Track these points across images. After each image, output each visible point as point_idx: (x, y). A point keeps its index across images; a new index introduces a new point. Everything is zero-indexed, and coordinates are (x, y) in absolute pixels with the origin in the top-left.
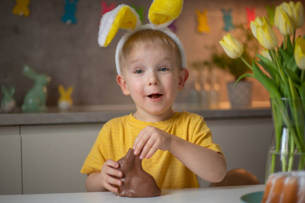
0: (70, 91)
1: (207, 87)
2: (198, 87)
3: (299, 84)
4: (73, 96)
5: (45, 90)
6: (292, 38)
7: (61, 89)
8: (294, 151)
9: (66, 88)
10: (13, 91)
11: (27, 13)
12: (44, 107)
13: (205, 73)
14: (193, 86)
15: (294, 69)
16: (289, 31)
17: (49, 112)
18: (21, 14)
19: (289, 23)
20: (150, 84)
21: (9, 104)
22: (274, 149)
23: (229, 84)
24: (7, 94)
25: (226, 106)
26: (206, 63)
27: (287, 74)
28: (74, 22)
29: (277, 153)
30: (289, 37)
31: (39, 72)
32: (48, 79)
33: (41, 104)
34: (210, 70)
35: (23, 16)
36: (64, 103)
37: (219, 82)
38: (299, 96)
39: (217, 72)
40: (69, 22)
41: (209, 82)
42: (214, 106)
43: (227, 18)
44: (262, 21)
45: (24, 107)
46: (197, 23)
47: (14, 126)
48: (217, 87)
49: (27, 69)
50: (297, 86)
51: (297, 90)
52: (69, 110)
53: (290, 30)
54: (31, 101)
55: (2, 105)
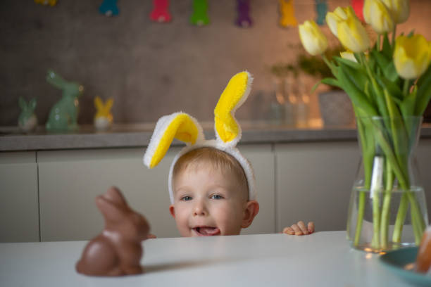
0: (110, 104)
1: (293, 99)
2: (280, 98)
3: (401, 98)
4: (112, 111)
5: (76, 102)
6: (390, 37)
8: (392, 187)
9: (104, 100)
10: (34, 104)
11: (53, 2)
12: (74, 126)
13: (290, 80)
14: (274, 96)
15: (393, 79)
16: (386, 28)
17: (82, 132)
18: (46, 2)
19: (386, 17)
20: (196, 214)
21: (28, 121)
22: (363, 185)
23: (321, 95)
24: (25, 109)
25: (317, 124)
26: (290, 68)
27: (383, 85)
28: (116, 13)
29: (366, 190)
30: (386, 35)
31: (69, 79)
32: (81, 89)
33: (70, 122)
34: (296, 76)
35: (48, 5)
36: (102, 120)
37: (308, 92)
38: (401, 113)
39: (305, 79)
40: (109, 13)
41: (296, 92)
42: (301, 125)
43: (320, 8)
44: (346, 13)
45: (48, 126)
47: (28, 151)
48: (306, 99)
49: (52, 75)
50: (398, 101)
51: (398, 107)
52: (108, 129)
53: (389, 25)
54: (57, 117)
55: (20, 123)
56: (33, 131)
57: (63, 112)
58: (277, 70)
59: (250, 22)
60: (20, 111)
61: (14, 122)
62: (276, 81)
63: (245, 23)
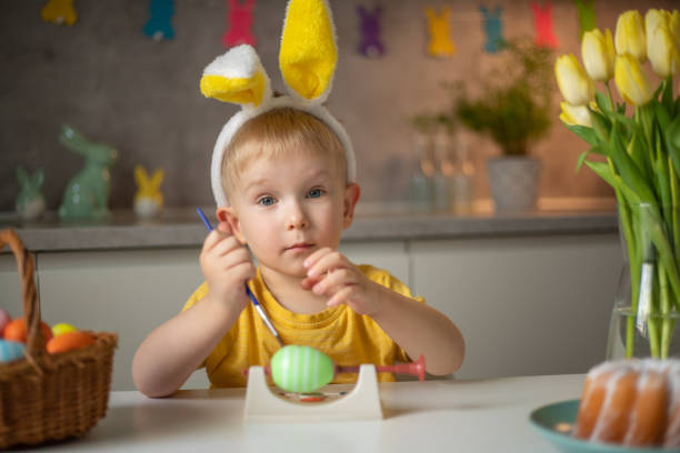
0: (158, 178)
1: (447, 169)
2: (427, 168)
4: (162, 189)
5: (106, 175)
7: (141, 175)
9: (150, 172)
10: (41, 179)
11: (72, 18)
12: (103, 212)
13: (442, 140)
14: (417, 166)
17: (116, 222)
18: (60, 19)
20: (292, 227)
24: (27, 186)
25: (485, 208)
26: (443, 119)
28: (169, 35)
31: (95, 139)
32: (113, 154)
33: (96, 205)
34: (451, 132)
35: (64, 24)
36: (147, 202)
37: (472, 157)
39: (465, 138)
40: (158, 36)
41: (452, 157)
42: (461, 209)
43: (491, 26)
45: (63, 212)
46: (428, 37)
48: (468, 169)
49: (69, 133)
52: (158, 218)
54: (76, 199)
55: (18, 208)
56: (39, 221)
57: (85, 190)
58: (422, 123)
59: (381, 49)
60: (19, 189)
61: (9, 206)
62: (421, 141)
63: (372, 51)
